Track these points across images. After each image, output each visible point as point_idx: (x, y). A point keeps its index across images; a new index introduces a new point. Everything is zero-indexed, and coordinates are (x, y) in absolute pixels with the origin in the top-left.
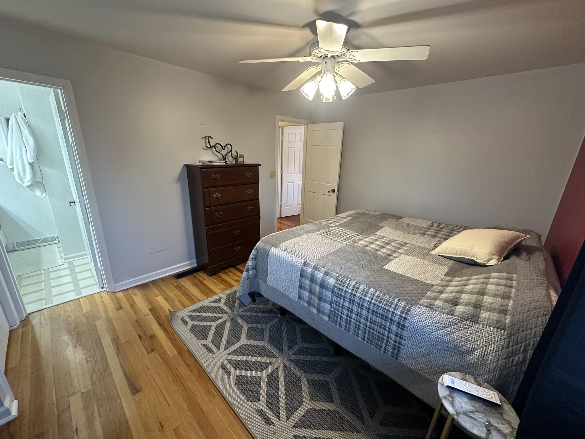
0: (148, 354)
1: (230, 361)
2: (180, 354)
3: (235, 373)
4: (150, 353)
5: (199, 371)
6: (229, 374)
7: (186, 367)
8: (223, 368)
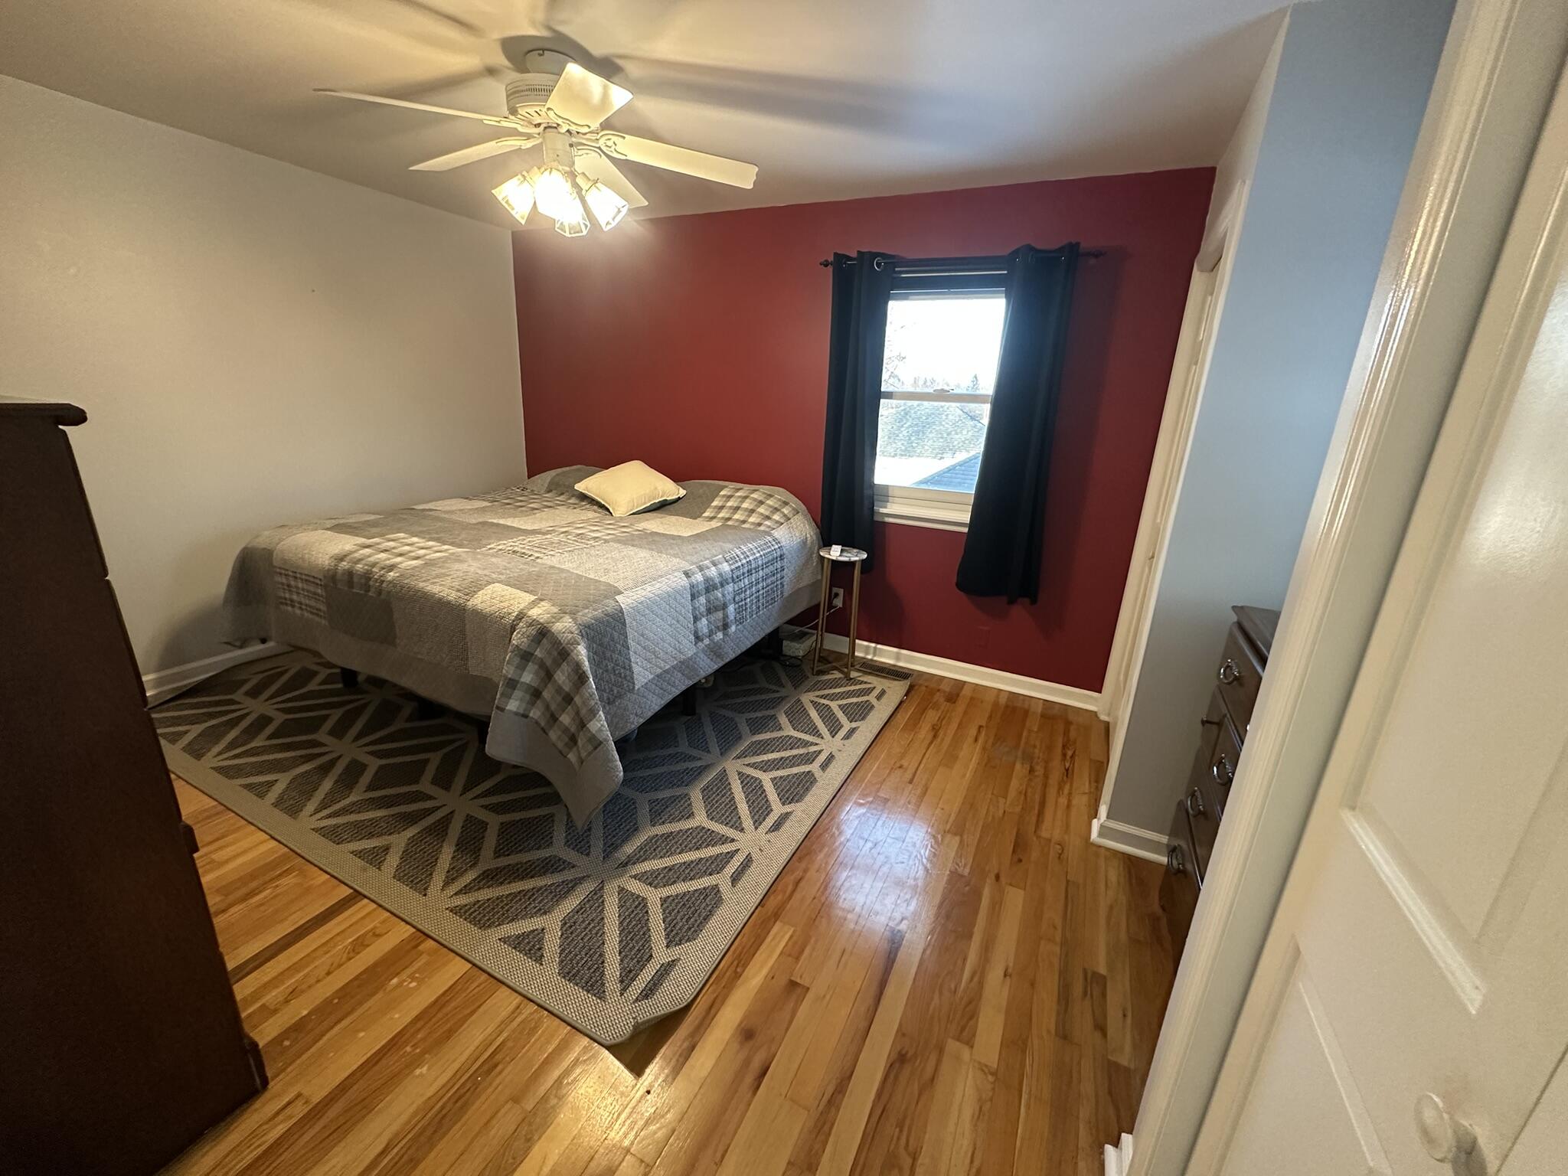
0: (808, 989)
1: (757, 823)
2: (776, 916)
3: (778, 809)
4: (804, 986)
5: (800, 860)
6: (785, 817)
7: (801, 884)
8: (777, 826)
